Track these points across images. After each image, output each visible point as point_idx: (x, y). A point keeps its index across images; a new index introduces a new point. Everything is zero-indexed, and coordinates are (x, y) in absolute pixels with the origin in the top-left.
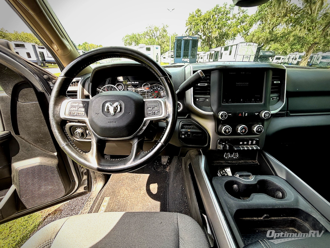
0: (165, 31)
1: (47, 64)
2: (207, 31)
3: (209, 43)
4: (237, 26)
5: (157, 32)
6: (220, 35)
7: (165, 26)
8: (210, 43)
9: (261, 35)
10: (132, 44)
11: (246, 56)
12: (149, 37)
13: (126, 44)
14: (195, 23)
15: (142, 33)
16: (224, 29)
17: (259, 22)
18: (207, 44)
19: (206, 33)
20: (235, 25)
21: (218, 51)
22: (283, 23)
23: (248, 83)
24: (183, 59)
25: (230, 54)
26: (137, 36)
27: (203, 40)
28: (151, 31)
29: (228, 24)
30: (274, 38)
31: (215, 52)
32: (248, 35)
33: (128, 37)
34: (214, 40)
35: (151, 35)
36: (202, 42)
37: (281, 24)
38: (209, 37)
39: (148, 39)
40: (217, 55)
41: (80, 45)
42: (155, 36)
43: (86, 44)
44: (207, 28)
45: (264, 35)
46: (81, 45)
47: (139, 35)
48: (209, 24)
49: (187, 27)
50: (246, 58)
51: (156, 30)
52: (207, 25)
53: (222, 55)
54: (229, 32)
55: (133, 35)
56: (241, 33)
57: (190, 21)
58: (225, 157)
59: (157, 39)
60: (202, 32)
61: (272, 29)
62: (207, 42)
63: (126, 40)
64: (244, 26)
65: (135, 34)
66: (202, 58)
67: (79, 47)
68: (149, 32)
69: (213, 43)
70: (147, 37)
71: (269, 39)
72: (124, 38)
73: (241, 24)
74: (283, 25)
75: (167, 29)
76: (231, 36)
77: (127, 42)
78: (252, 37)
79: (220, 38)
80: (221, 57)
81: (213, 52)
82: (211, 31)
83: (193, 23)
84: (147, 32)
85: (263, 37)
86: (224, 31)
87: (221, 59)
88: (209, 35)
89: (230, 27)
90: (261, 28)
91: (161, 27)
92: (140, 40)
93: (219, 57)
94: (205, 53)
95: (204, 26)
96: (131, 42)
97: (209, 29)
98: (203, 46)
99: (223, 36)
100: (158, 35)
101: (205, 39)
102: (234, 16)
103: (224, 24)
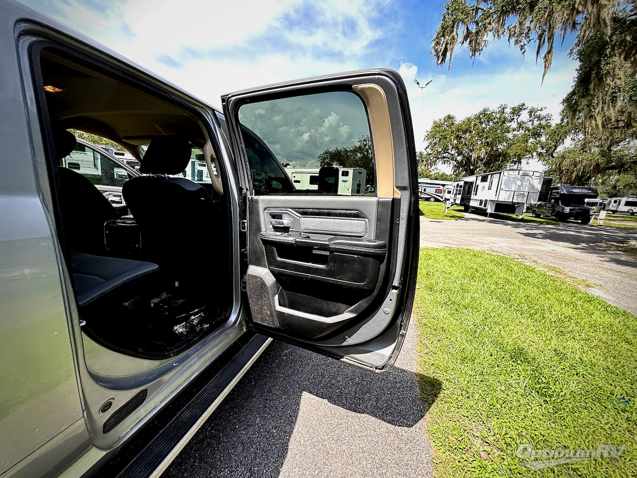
2: (464, 148)
4: (525, 141)
6: (489, 156)
8: (471, 167)
9: (581, 157)
11: (520, 193)
14: (441, 135)
15: (352, 148)
16: (500, 147)
19: (464, 152)
20: (522, 139)
21: (471, 183)
25: (490, 188)
27: (458, 163)
29: (505, 138)
31: (466, 183)
33: (328, 154)
34: (479, 162)
35: (367, 153)
36: (455, 166)
38: (468, 159)
39: (360, 158)
40: (469, 188)
44: (464, 143)
45: (589, 158)
47: (346, 151)
48: (468, 138)
49: (428, 142)
50: (521, 196)
52: (463, 139)
53: (477, 189)
54: (508, 151)
55: (337, 151)
57: (433, 132)
60: (455, 150)
62: (466, 164)
63: (324, 159)
66: (449, 192)
70: (358, 155)
78: (560, 161)
79: (492, 160)
80: (476, 192)
81: (462, 183)
82: (472, 148)
83: (437, 136)
84: (360, 147)
85: (585, 161)
87: (476, 195)
88: (469, 155)
89: (511, 143)
93: (473, 192)
95: (458, 140)
97: (468, 146)
98: (457, 172)
99: (497, 157)
101: (462, 161)
102: (520, 125)
103: (498, 138)
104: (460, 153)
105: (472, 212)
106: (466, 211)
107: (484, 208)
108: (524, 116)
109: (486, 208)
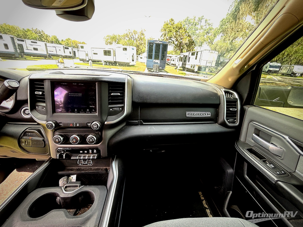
0: (143, 34)
1: (25, 56)
2: (179, 37)
3: (180, 48)
4: (204, 36)
5: (136, 35)
6: (190, 42)
7: (143, 30)
8: (182, 48)
9: (223, 45)
10: (112, 43)
11: (209, 61)
12: (128, 39)
13: (107, 43)
14: (169, 30)
15: (123, 35)
16: (193, 38)
17: (221, 34)
18: (179, 49)
19: (178, 39)
20: (202, 34)
21: (186, 56)
22: (240, 37)
23: (81, 94)
24: (154, 60)
25: (196, 59)
26: (117, 37)
27: (175, 45)
28: (131, 34)
29: (196, 33)
30: (233, 48)
31: (184, 56)
32: (213, 44)
33: (109, 37)
34: (185, 45)
35: (130, 37)
36: (174, 47)
37: (238, 38)
38: (180, 43)
39: (127, 40)
40: (185, 59)
41: (62, 40)
42: (134, 38)
43: (69, 40)
44: (179, 35)
45: (226, 46)
46: (64, 40)
47: (119, 36)
48: (181, 32)
49: (162, 33)
50: (209, 63)
51: (135, 33)
52: (179, 32)
53: (189, 59)
54: (197, 40)
55: (114, 35)
56: (207, 42)
57: (165, 28)
58: (79, 163)
59: (135, 40)
60: (175, 38)
61: (232, 41)
62: (179, 47)
64: (209, 36)
65: (116, 35)
66: (173, 60)
67: (62, 42)
68: (128, 34)
69: (183, 48)
70: (126, 38)
71: (229, 49)
72: (105, 38)
73: (207, 35)
74: (240, 38)
75: (144, 33)
76: (199, 43)
77: (108, 41)
78: (216, 46)
79: (190, 44)
80: (189, 61)
81: (182, 56)
82: (182, 37)
83: (167, 30)
84: (127, 34)
85: (224, 47)
86: (193, 39)
87: (189, 62)
88: (180, 41)
89: (198, 36)
90: (223, 39)
91: (139, 31)
92: (120, 41)
93: (187, 61)
94: (176, 56)
95: (176, 33)
96: (111, 42)
97: (180, 36)
98: (175, 50)
100: (137, 37)
101: (177, 44)
102: (202, 27)
103: (193, 33)
104: (177, 40)
105: (187, 71)
106: (183, 70)
107: (193, 69)
108: (203, 23)
109: (194, 69)
